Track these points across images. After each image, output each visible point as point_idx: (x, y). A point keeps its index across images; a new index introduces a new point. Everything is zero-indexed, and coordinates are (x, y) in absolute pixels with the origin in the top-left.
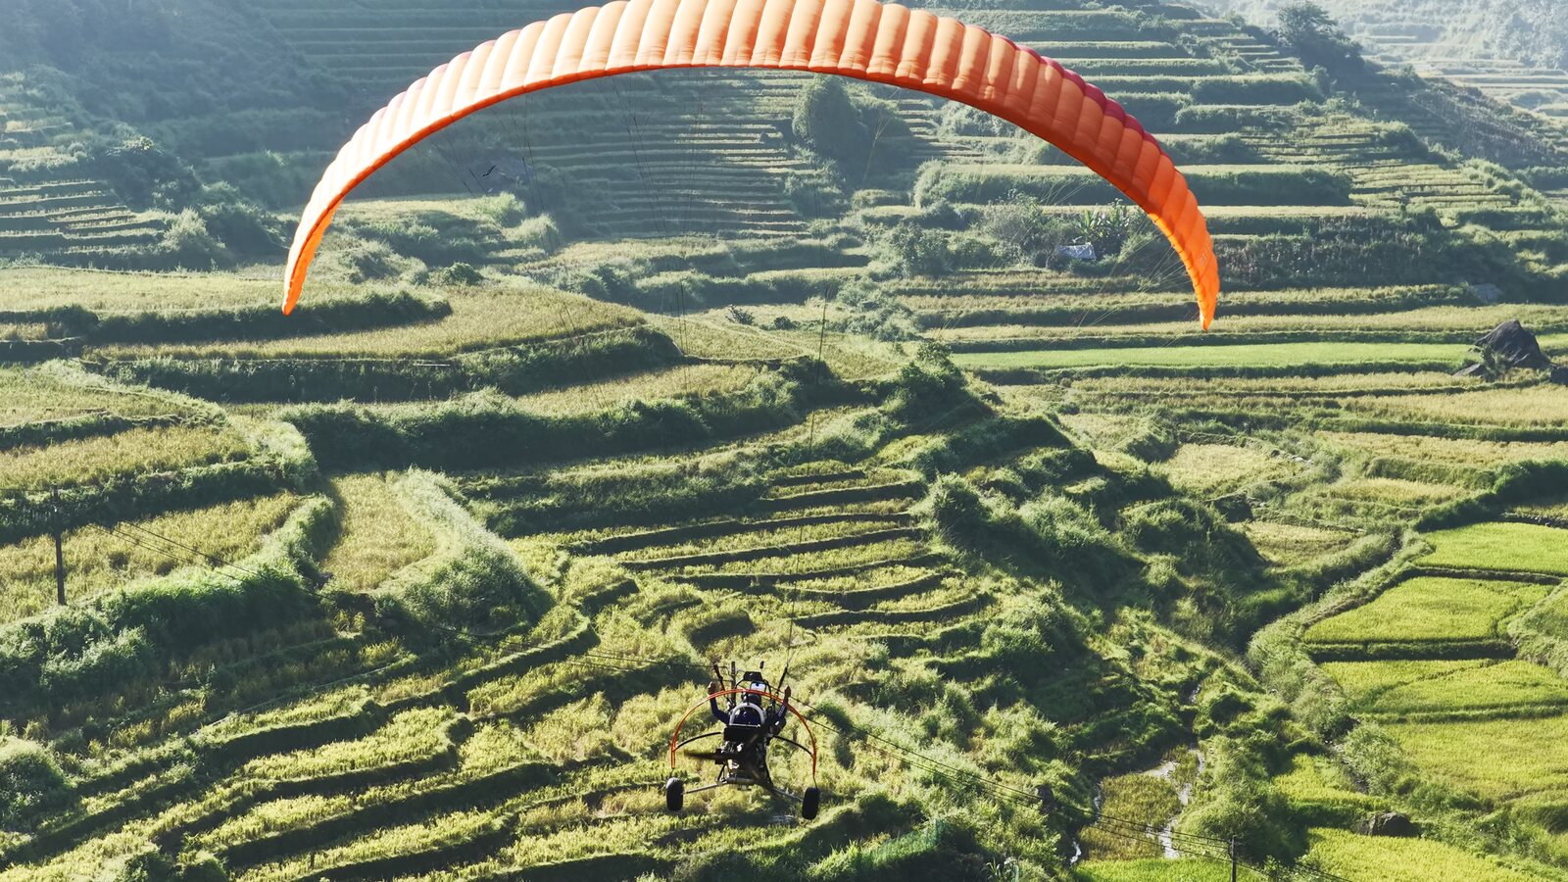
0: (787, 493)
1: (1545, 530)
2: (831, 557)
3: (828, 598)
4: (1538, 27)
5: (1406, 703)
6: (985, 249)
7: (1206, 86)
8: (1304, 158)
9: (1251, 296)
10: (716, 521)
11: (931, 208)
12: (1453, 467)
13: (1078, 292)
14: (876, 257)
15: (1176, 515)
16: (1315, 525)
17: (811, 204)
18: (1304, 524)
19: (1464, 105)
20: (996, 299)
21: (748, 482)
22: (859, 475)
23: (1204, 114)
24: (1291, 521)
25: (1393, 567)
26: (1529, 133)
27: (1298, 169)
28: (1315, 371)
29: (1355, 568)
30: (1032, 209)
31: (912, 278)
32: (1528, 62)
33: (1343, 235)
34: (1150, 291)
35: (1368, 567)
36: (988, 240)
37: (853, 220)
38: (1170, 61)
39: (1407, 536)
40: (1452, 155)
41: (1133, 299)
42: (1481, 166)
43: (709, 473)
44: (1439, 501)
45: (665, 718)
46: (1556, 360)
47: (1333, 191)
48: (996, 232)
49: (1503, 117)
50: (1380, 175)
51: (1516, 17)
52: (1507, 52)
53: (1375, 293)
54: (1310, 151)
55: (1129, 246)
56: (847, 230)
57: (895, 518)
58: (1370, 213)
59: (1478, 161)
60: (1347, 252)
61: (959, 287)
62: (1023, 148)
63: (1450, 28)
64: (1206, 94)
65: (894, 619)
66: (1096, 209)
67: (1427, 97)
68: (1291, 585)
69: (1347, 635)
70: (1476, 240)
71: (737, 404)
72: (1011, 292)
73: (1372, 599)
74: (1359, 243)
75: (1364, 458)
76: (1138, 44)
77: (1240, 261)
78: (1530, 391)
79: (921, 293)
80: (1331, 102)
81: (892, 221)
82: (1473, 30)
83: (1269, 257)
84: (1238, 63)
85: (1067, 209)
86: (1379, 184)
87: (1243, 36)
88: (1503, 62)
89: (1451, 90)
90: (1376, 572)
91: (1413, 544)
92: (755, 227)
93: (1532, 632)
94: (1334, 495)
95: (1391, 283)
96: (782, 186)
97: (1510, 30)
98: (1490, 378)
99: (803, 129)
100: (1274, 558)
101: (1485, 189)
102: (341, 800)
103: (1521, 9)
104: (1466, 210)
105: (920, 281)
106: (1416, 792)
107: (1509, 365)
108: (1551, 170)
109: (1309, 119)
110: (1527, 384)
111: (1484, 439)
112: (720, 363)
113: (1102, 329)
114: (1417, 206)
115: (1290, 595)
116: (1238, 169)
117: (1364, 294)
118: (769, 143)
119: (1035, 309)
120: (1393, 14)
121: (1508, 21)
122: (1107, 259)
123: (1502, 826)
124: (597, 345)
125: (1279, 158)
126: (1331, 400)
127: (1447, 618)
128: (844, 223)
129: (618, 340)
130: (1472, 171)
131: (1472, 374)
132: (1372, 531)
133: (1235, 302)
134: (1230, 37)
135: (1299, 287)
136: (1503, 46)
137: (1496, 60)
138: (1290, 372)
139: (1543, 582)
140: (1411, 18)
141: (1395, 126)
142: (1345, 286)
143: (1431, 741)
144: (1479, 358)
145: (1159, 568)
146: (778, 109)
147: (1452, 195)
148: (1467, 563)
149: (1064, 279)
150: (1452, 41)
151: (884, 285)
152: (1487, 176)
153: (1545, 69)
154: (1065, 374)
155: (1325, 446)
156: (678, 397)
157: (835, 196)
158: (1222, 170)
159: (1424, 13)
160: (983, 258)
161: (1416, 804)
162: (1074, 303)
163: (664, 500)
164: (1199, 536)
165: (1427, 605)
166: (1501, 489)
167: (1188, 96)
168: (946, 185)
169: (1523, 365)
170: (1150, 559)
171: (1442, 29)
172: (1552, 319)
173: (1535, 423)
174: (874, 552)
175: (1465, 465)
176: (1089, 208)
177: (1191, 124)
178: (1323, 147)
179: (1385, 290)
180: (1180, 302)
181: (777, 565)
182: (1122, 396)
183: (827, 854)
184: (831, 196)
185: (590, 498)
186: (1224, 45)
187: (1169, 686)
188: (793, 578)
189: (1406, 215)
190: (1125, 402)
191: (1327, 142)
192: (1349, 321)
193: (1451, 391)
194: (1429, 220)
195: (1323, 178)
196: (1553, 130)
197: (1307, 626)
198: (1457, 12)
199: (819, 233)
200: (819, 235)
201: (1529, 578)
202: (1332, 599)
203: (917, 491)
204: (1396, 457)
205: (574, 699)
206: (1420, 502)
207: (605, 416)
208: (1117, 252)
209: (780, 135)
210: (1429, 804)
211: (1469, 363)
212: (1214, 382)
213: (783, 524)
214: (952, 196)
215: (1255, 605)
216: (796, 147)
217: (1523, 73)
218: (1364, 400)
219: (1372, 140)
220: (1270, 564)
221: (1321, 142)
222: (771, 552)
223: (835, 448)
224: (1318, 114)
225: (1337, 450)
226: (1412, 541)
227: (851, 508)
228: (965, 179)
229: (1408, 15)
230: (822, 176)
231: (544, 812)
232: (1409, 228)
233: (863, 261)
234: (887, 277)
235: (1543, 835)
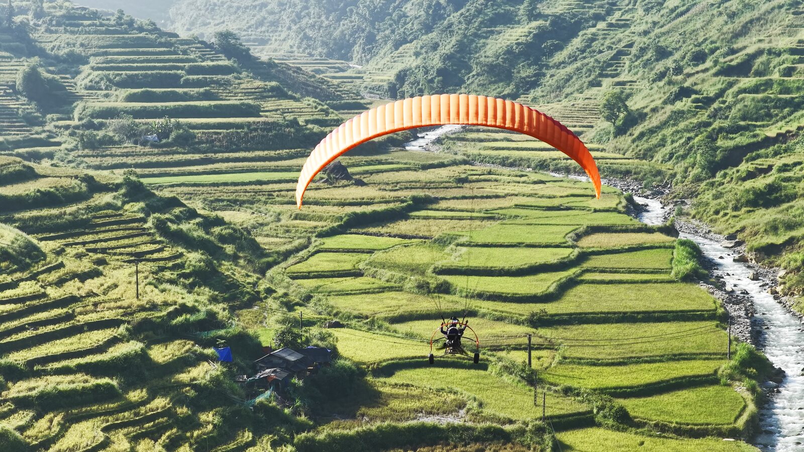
0: (100, 221)
1: (363, 236)
2: (122, 242)
3: (128, 254)
4: (315, 39)
5: (329, 290)
6: (111, 138)
7: (191, 68)
8: (238, 98)
9: (226, 155)
10: (77, 231)
11: (84, 121)
12: (325, 215)
13: (155, 155)
14: (65, 142)
15: (230, 231)
16: (277, 237)
17: (31, 121)
18: (272, 236)
19: (295, 74)
20: (121, 158)
21: (84, 217)
22: (121, 215)
23: (193, 79)
24: (267, 236)
25: (311, 249)
26: (324, 87)
27: (238, 102)
28: (260, 183)
29: (297, 250)
30: (131, 120)
31: (84, 150)
32: (311, 55)
33: (261, 129)
34: (184, 153)
35: (302, 250)
36: (111, 134)
37: (49, 127)
38: (173, 57)
39: (313, 239)
40: (298, 95)
41: (177, 157)
42: (310, 100)
43: (70, 214)
44: (323, 227)
45: (102, 285)
46: (355, 177)
47: (253, 111)
48: (114, 130)
49: (312, 79)
50: (269, 105)
51: (305, 34)
52: (301, 50)
53: (277, 152)
54: (240, 95)
55: (173, 135)
56: (48, 131)
57: (141, 229)
58: (270, 120)
59: (309, 98)
60: (263, 136)
61: (104, 153)
62: (117, 95)
63: (273, 39)
64: (191, 71)
65: (154, 260)
66: (157, 120)
67: (279, 71)
68: (275, 256)
69: (301, 270)
70: (315, 130)
71: (71, 190)
72: (127, 155)
73: (306, 260)
74: (267, 132)
75: (290, 213)
76: (158, 49)
77: (220, 141)
78: (348, 188)
79: (89, 156)
80: (244, 74)
81: (67, 127)
82: (284, 40)
83: (231, 139)
84: (200, 57)
85: (144, 121)
86: (270, 108)
87: (199, 45)
88: (299, 55)
89: (289, 68)
90: (305, 251)
91: (316, 242)
92: (9, 130)
93: (368, 267)
94: (281, 226)
95: (282, 149)
96: (17, 113)
97: (302, 40)
98: (331, 184)
99: (20, 88)
100: (266, 247)
101: (314, 110)
102: (19, 305)
103: (307, 30)
104: (307, 118)
105: (86, 151)
106: (340, 315)
107: (337, 179)
108: (335, 102)
109: (237, 81)
110: (346, 186)
111: (334, 205)
112: (55, 177)
113: (169, 169)
114: (290, 117)
115: (275, 260)
116: (213, 103)
117: (272, 153)
118: (7, 94)
119: (139, 161)
120: (246, 33)
121: (301, 35)
122: (164, 141)
123: (373, 323)
124: (11, 170)
125: (227, 98)
126: (270, 194)
127: (336, 264)
128: (46, 128)
129: (17, 168)
130: (307, 102)
131: (323, 182)
132: (299, 238)
133: (220, 157)
134: (194, 46)
135: (245, 151)
136: (299, 47)
137: (296, 54)
138: (250, 183)
139: (368, 253)
140: (255, 35)
141: (274, 83)
142: (264, 150)
143: (340, 301)
144: (326, 176)
145: (229, 249)
146: (8, 80)
147: (301, 112)
148: (338, 247)
149: (147, 149)
150: (275, 45)
151: (73, 153)
152: (314, 104)
153: (319, 58)
154: (160, 186)
155: (272, 210)
156: (51, 188)
157: (39, 117)
158: (205, 103)
159: (261, 32)
160: (110, 141)
161: (341, 318)
162: (155, 159)
163: (58, 223)
164: (240, 238)
165: (327, 261)
166: (345, 222)
167: (184, 72)
168: (89, 111)
169: (343, 179)
170: (225, 246)
171: (269, 40)
172: (350, 161)
173: (353, 199)
174: (136, 240)
175: (330, 214)
176: (155, 120)
177: (187, 84)
178: (245, 93)
179: (281, 151)
180: (197, 158)
181: (104, 245)
182: (185, 194)
183: (177, 317)
184: (37, 117)
185: (31, 223)
186: (192, 49)
187: (249, 283)
188: (113, 248)
189: (285, 121)
190: (189, 196)
191: (246, 91)
192: (267, 164)
193: (316, 189)
194: (294, 123)
195: (249, 105)
196: (333, 85)
197: (285, 269)
198: (276, 31)
199: (37, 132)
200: (37, 133)
201: (362, 251)
202: (291, 260)
203: (144, 220)
204: (301, 212)
205: (70, 280)
206: (315, 227)
207: (27, 194)
208: (168, 138)
209: (11, 91)
210: (346, 318)
211: (322, 178)
212: (221, 188)
213: (100, 232)
214: (93, 116)
215: (264, 263)
216: (19, 96)
217: (310, 60)
218: (283, 193)
219: (265, 90)
220: (265, 249)
221: (243, 91)
222: (101, 241)
223: (108, 206)
224: (240, 79)
225: (278, 211)
226: (315, 241)
227: (122, 226)
228: (97, 108)
229: (253, 33)
230: (32, 108)
231: (82, 309)
232: (287, 126)
233: (59, 144)
234: (72, 150)
235: (386, 324)
